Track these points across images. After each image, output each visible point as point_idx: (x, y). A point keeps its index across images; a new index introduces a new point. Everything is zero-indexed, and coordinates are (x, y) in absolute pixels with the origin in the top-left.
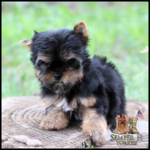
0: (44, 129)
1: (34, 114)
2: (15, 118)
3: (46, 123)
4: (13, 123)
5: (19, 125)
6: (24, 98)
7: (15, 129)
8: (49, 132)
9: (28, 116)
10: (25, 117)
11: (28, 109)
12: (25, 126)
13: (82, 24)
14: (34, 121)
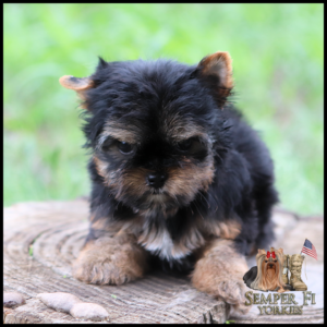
2: (41, 252)
4: (36, 265)
5: (50, 268)
7: (41, 277)
9: (71, 248)
10: (65, 249)
11: (69, 232)
13: (221, 56)
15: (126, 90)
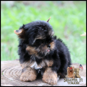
0: (22, 81)
1: (17, 72)
2: (5, 74)
4: (4, 77)
5: (7, 78)
6: (10, 62)
7: (5, 80)
8: (25, 83)
9: (13, 73)
10: (11, 73)
11: (13, 68)
12: (11, 79)
14: (16, 76)
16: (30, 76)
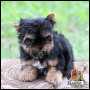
1: (16, 71)
2: (4, 73)
3: (23, 77)
4: (2, 77)
5: (6, 78)
6: (10, 60)
8: (25, 83)
9: (12, 72)
10: (10, 72)
11: (12, 67)
12: (10, 79)
13: (53, 15)
14: (16, 76)
15: (31, 25)
16: (29, 75)
